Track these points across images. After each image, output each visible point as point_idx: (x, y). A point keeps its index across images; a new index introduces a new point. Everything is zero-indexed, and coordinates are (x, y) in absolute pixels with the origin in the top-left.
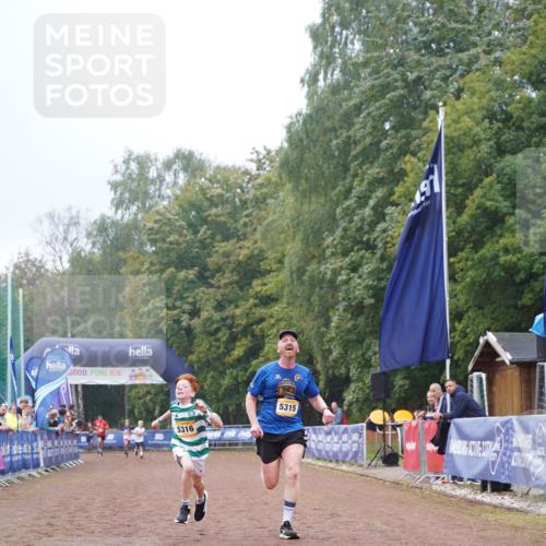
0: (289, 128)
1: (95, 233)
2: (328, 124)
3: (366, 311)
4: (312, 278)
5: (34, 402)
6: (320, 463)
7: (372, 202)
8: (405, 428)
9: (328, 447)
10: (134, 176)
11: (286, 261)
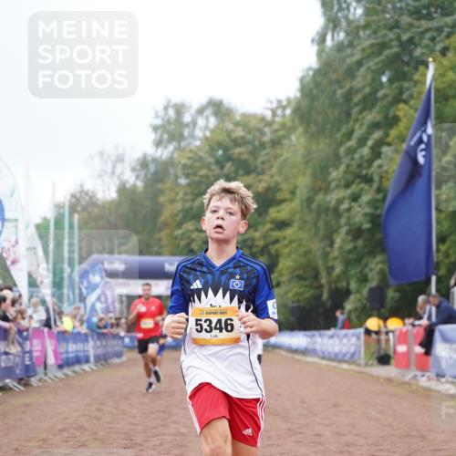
0: (302, 80)
1: (138, 168)
2: (334, 77)
3: (365, 234)
4: (319, 206)
5: (85, 308)
6: (324, 362)
7: (370, 143)
8: (397, 333)
9: (330, 349)
10: (172, 121)
11: (298, 192)
